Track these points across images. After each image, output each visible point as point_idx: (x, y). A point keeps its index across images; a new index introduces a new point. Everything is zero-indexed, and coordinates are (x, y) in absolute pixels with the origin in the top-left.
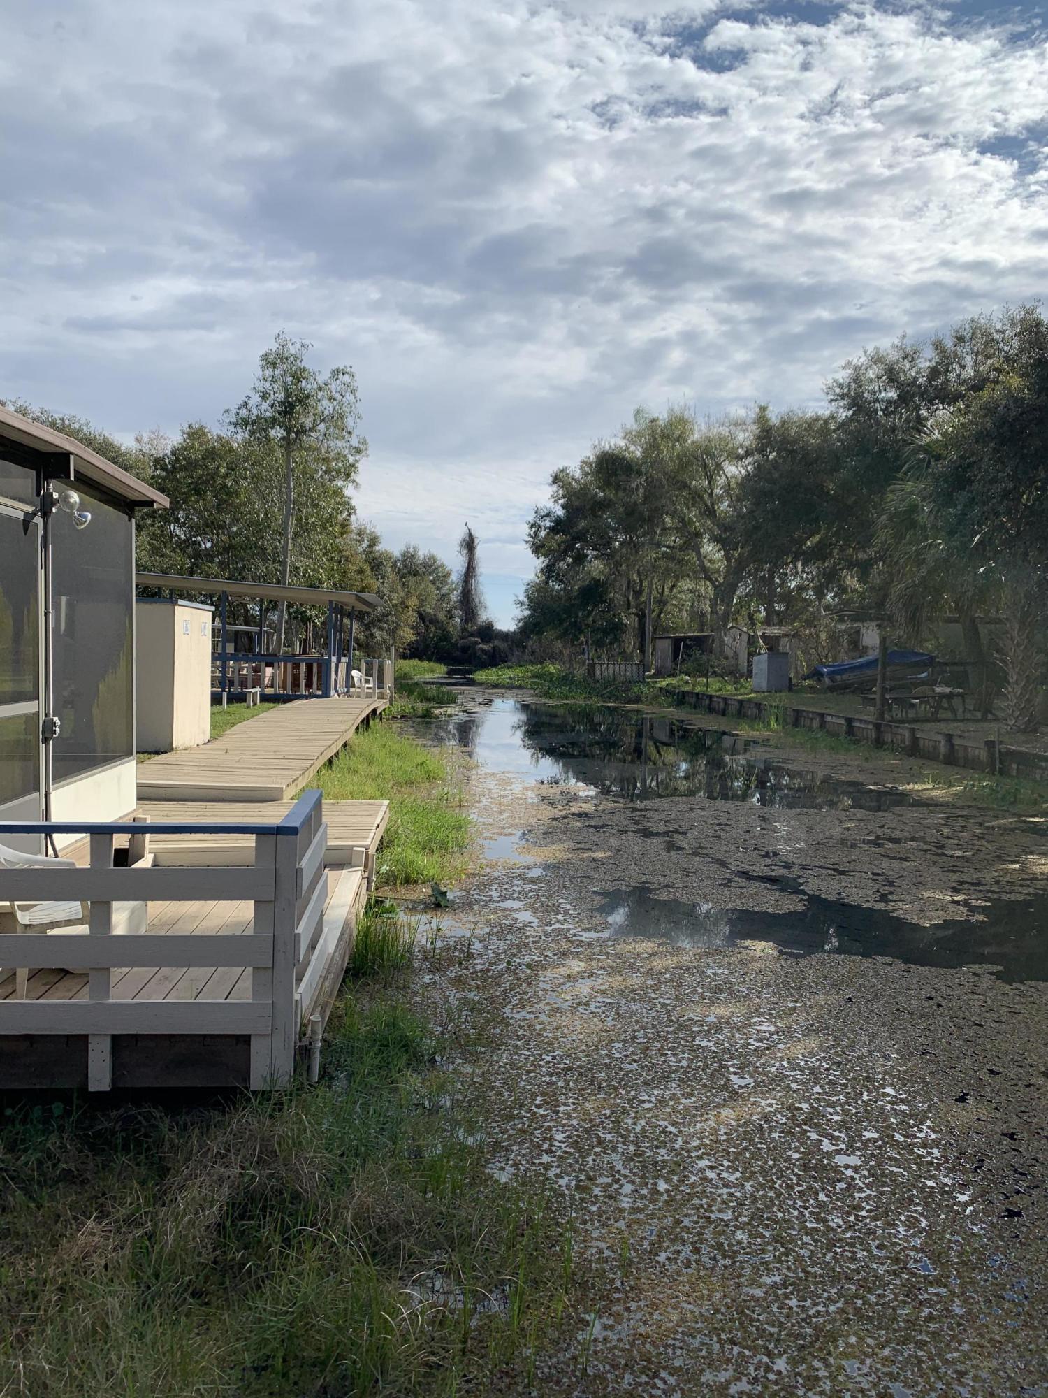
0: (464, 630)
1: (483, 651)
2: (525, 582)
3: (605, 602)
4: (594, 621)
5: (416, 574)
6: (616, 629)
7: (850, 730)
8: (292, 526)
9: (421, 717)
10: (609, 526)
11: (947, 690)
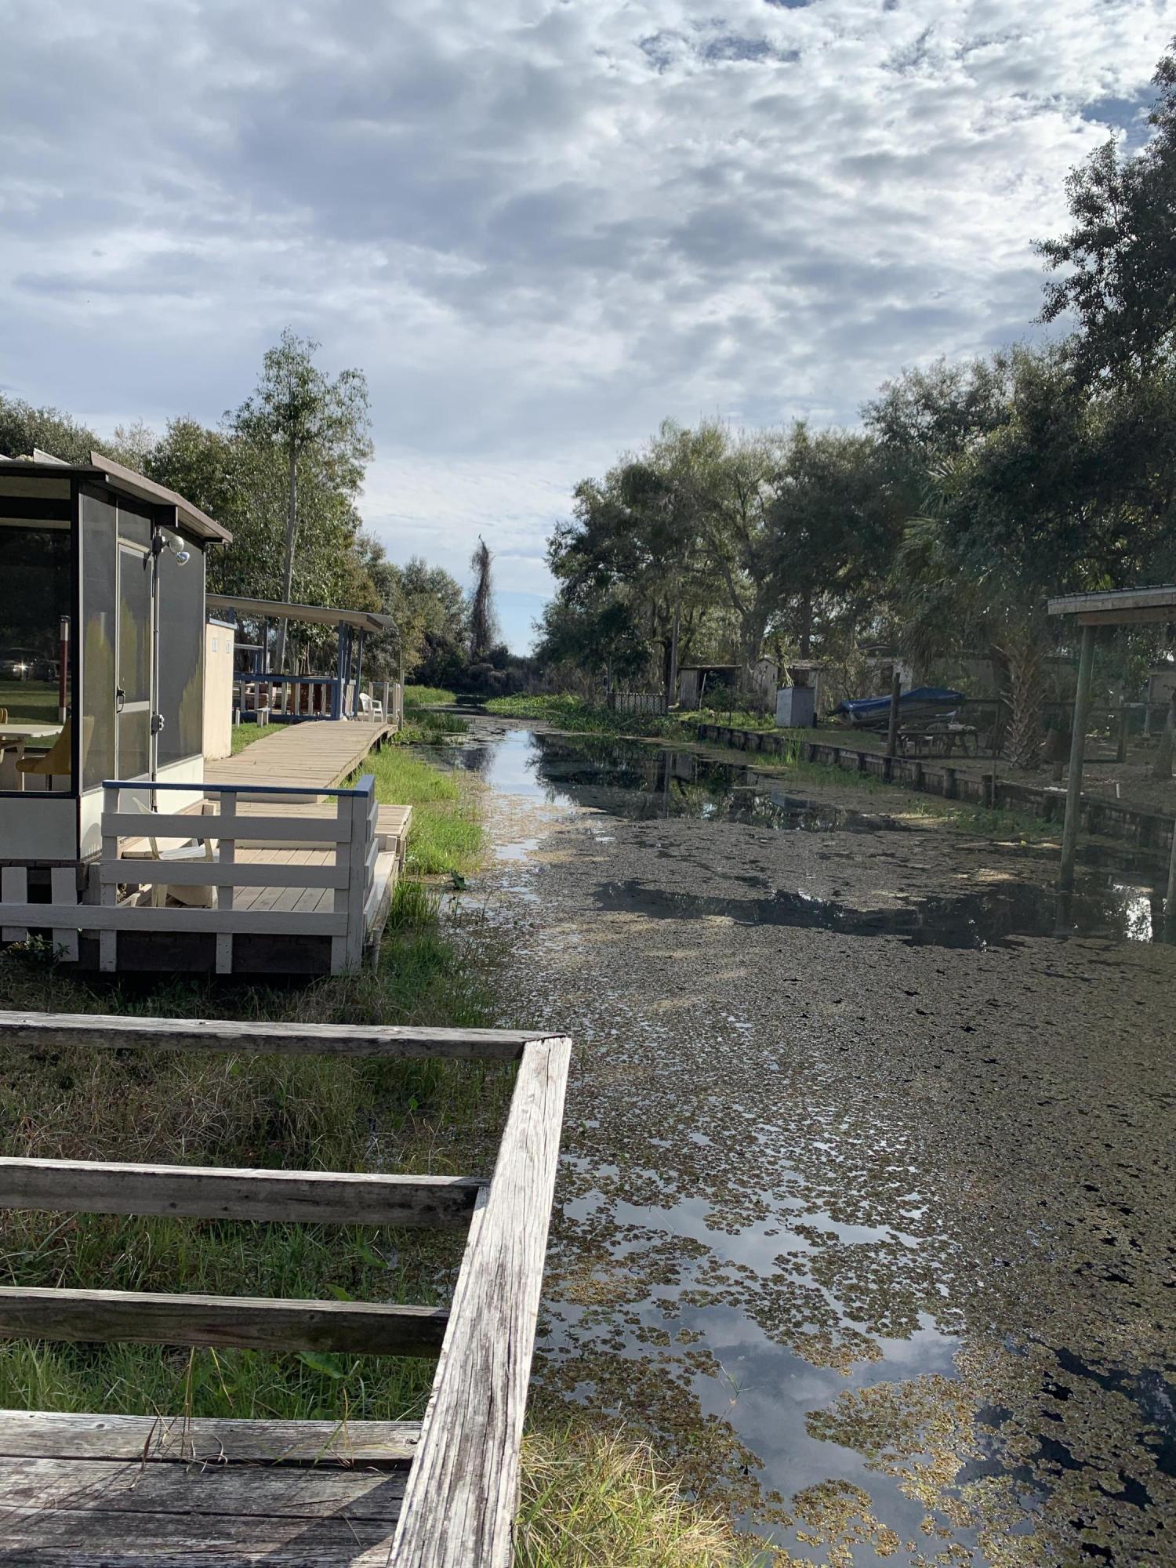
0: (475, 654)
1: (496, 678)
2: (545, 602)
3: (629, 628)
4: (617, 649)
5: (423, 590)
6: (639, 658)
7: (863, 764)
8: (295, 538)
9: (432, 744)
10: (635, 546)
11: (960, 727)
